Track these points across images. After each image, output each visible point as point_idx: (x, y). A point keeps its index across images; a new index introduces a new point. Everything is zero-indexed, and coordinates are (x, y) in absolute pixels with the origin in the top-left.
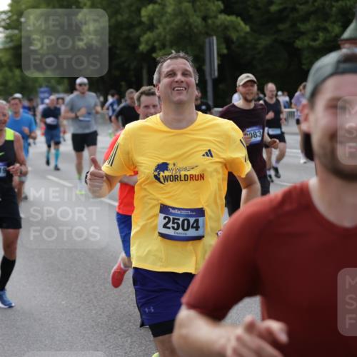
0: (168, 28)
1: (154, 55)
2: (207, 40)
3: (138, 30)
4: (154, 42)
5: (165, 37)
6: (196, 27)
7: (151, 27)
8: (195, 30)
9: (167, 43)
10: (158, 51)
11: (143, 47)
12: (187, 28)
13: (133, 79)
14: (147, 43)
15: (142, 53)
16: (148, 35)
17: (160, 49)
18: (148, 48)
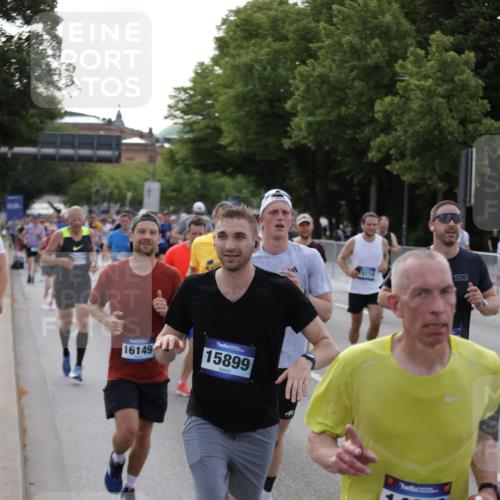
0: (411, 131)
1: (388, 167)
2: (464, 152)
3: (367, 130)
4: (390, 149)
5: (405, 143)
6: (451, 133)
7: (387, 128)
8: (449, 138)
9: (408, 152)
10: (393, 162)
11: (373, 155)
12: (437, 133)
13: (358, 198)
14: (379, 150)
15: (372, 164)
16: (381, 139)
17: (397, 160)
18: (380, 155)
